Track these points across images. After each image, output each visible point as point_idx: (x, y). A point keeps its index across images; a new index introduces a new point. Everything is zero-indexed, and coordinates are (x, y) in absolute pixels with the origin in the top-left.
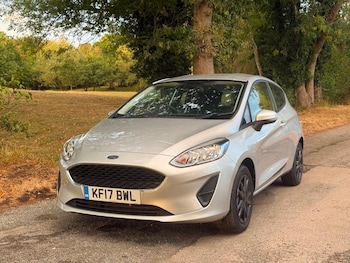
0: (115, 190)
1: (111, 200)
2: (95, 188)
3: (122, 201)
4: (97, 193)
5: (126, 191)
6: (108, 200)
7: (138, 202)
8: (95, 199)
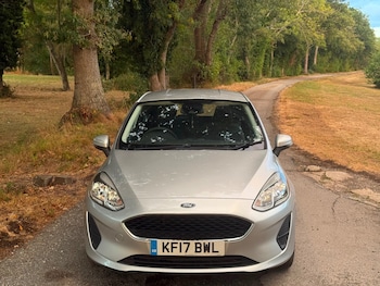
0: (192, 243)
1: (188, 254)
2: (166, 241)
3: (202, 254)
4: (169, 247)
5: (207, 242)
6: (183, 254)
7: (222, 253)
8: (166, 253)
